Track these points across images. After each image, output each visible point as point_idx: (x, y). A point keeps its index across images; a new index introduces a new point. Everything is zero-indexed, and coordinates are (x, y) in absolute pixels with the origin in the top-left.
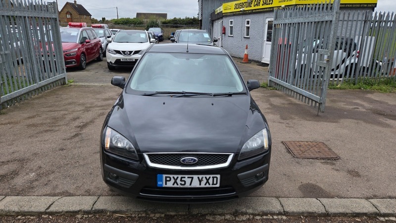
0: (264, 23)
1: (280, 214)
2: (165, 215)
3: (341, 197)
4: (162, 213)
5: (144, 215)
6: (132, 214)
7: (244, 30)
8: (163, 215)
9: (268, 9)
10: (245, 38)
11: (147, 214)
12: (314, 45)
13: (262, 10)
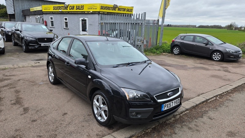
0: (79, 21)
1: (186, 111)
2: (152, 129)
3: (192, 98)
4: (150, 128)
5: (144, 133)
6: (138, 135)
7: (63, 24)
8: (151, 129)
9: (80, 12)
10: (64, 29)
11: (144, 132)
12: (115, 34)
13: (76, 12)
